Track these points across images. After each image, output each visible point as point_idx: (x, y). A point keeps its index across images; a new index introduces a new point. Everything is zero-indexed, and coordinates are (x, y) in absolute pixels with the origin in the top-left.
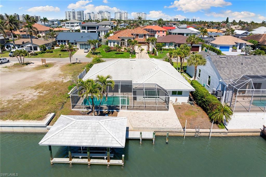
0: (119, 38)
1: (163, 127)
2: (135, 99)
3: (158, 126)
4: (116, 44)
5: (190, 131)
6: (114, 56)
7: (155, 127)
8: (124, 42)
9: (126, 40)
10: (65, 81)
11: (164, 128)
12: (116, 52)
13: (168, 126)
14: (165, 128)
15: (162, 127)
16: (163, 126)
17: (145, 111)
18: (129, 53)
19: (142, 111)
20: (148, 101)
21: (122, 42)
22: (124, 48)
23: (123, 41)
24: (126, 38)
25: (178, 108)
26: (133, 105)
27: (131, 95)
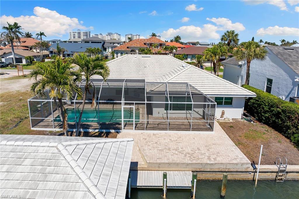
0: (128, 48)
1: (211, 162)
3: (198, 159)
7: (194, 162)
9: (137, 51)
11: (212, 164)
14: (216, 163)
15: (209, 162)
16: (209, 158)
17: (168, 132)
19: (163, 132)
23: (133, 53)
25: (229, 128)
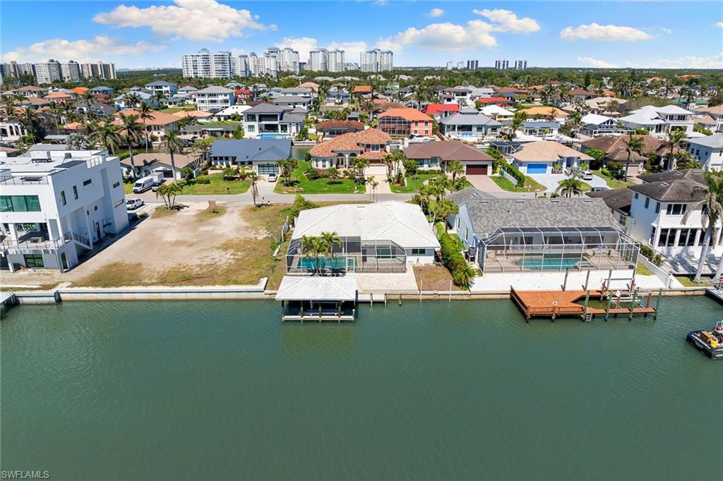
0: (332, 152)
2: (364, 259)
3: (390, 288)
4: (327, 164)
5: (428, 294)
6: (326, 189)
7: (387, 289)
8: (342, 159)
9: (347, 156)
10: (260, 238)
11: (397, 290)
12: (328, 180)
13: (402, 288)
14: (399, 290)
17: (377, 274)
18: (353, 181)
19: (373, 274)
20: (382, 262)
21: (338, 160)
22: (344, 172)
23: (340, 158)
24: (347, 152)
25: (418, 270)
26: (362, 267)
27: (360, 255)
